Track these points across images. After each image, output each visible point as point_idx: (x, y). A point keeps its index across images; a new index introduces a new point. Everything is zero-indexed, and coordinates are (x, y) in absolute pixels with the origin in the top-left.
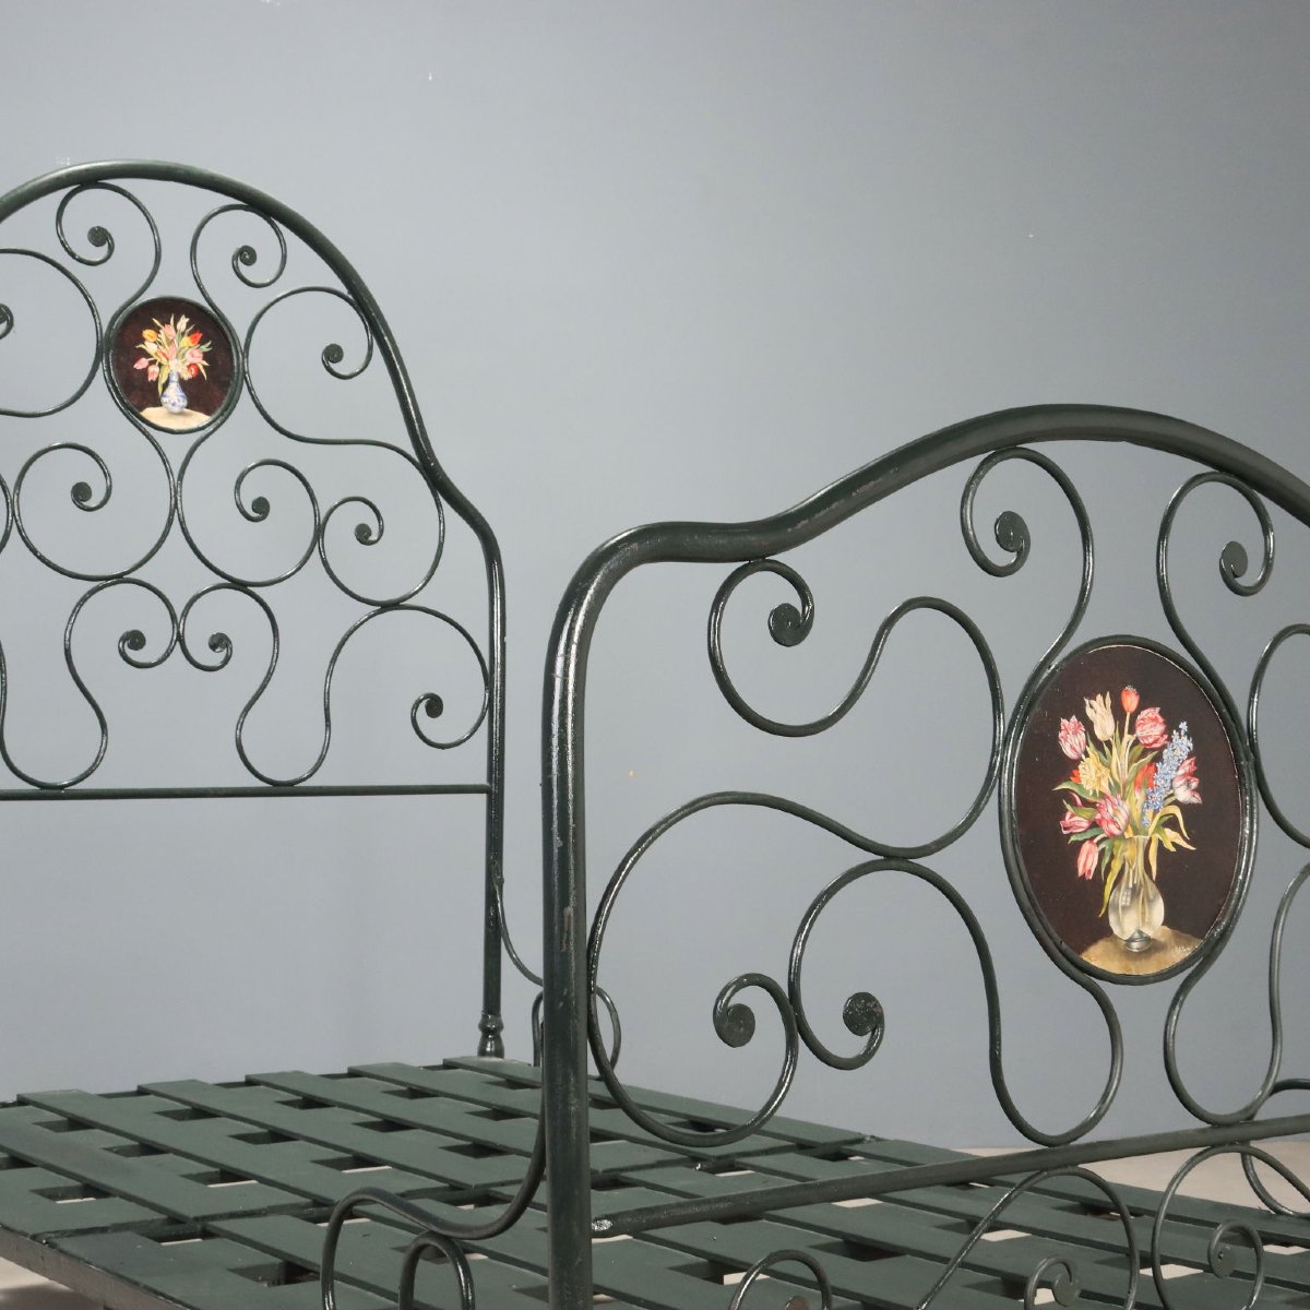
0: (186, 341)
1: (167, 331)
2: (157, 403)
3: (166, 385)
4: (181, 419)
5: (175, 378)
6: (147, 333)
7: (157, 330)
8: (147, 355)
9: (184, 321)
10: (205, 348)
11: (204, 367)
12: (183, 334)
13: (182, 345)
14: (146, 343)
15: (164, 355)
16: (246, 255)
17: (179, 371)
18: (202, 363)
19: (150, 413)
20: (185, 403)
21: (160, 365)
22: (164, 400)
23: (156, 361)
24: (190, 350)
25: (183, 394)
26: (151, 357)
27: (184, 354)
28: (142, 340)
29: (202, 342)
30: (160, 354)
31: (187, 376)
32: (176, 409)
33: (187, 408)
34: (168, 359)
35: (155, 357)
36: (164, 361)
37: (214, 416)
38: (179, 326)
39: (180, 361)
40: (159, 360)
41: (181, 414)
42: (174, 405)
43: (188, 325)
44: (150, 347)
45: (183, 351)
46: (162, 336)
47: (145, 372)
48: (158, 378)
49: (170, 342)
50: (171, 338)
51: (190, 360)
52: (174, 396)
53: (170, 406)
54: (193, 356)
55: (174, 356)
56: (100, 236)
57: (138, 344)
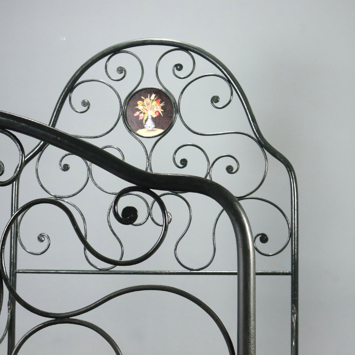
0: (155, 103)
1: (147, 100)
2: (143, 127)
3: (146, 121)
4: (152, 132)
5: (150, 117)
6: (139, 102)
7: (143, 100)
8: (139, 110)
9: (153, 96)
10: (162, 105)
11: (162, 112)
12: (153, 101)
13: (152, 105)
14: (139, 106)
15: (146, 109)
16: (179, 67)
17: (152, 115)
18: (160, 110)
19: (140, 132)
20: (154, 126)
21: (144, 113)
22: (145, 126)
23: (142, 112)
24: (156, 106)
25: (153, 123)
26: (140, 110)
27: (153, 108)
28: (137, 105)
29: (161, 103)
30: (144, 109)
31: (154, 116)
32: (151, 129)
33: (155, 128)
34: (147, 111)
35: (142, 111)
36: (146, 111)
37: (165, 129)
38: (151, 98)
39: (152, 111)
40: (143, 112)
41: (152, 130)
42: (149, 127)
43: (155, 97)
44: (140, 107)
45: (153, 107)
46: (145, 102)
47: (138, 116)
48: (143, 118)
49: (148, 104)
50: (148, 103)
51: (156, 109)
52: (150, 124)
53: (148, 128)
54: (157, 108)
55: (150, 109)
56: (121, 70)
57: (135, 107)
